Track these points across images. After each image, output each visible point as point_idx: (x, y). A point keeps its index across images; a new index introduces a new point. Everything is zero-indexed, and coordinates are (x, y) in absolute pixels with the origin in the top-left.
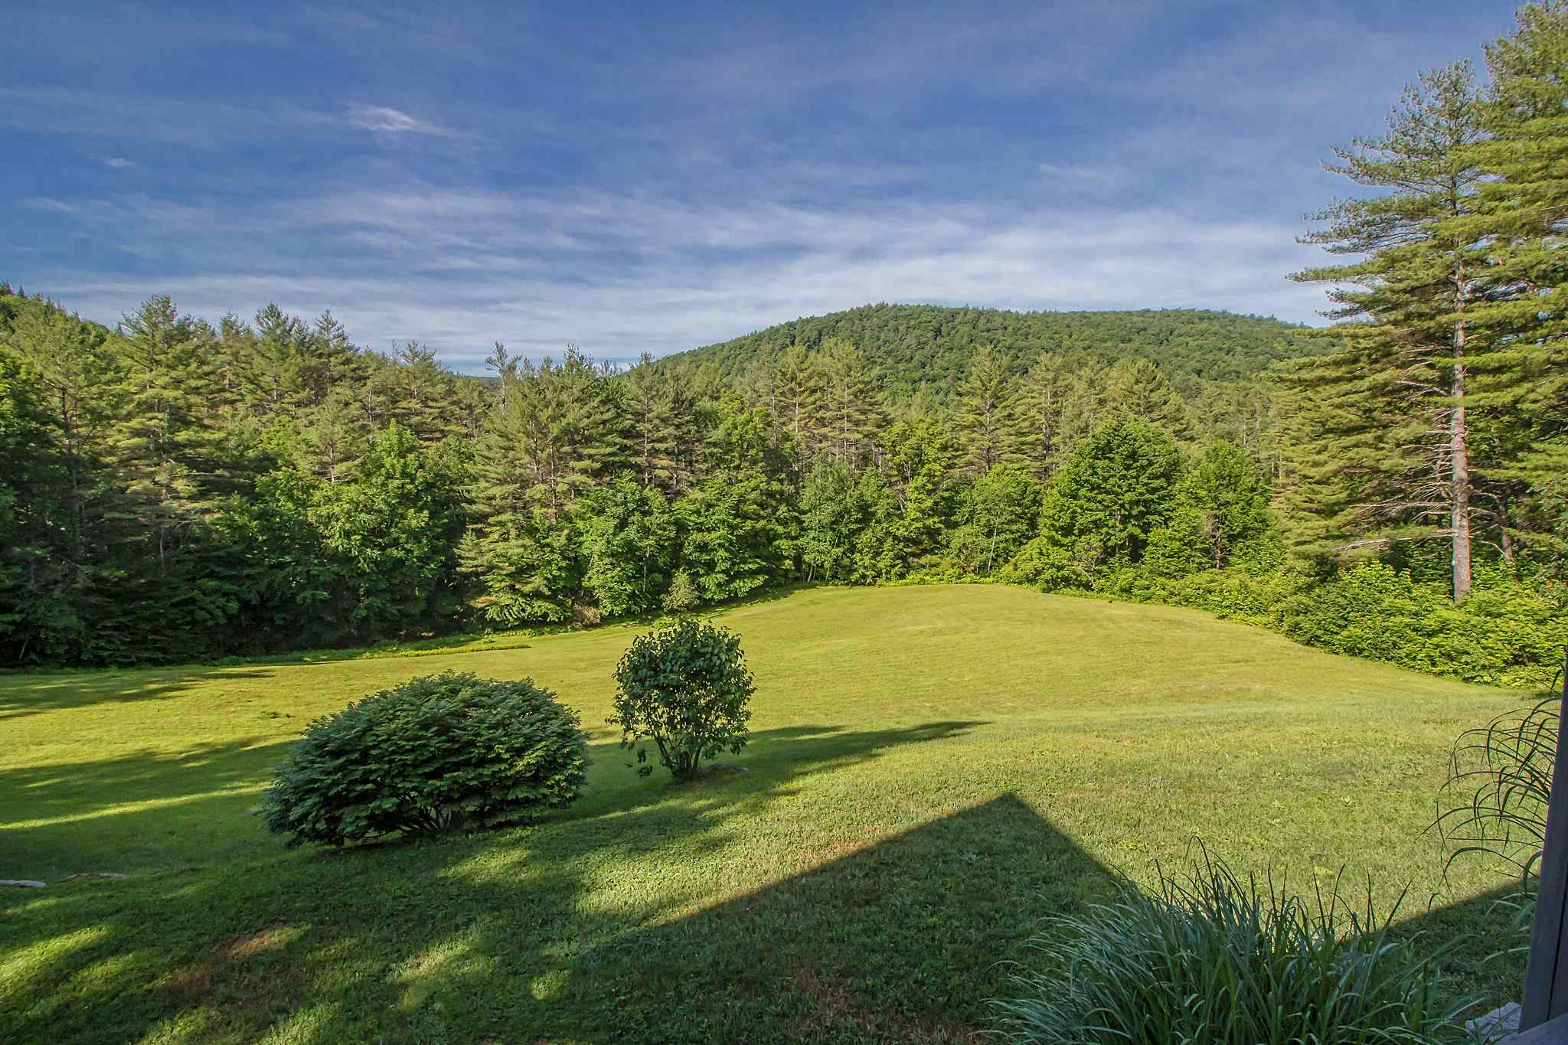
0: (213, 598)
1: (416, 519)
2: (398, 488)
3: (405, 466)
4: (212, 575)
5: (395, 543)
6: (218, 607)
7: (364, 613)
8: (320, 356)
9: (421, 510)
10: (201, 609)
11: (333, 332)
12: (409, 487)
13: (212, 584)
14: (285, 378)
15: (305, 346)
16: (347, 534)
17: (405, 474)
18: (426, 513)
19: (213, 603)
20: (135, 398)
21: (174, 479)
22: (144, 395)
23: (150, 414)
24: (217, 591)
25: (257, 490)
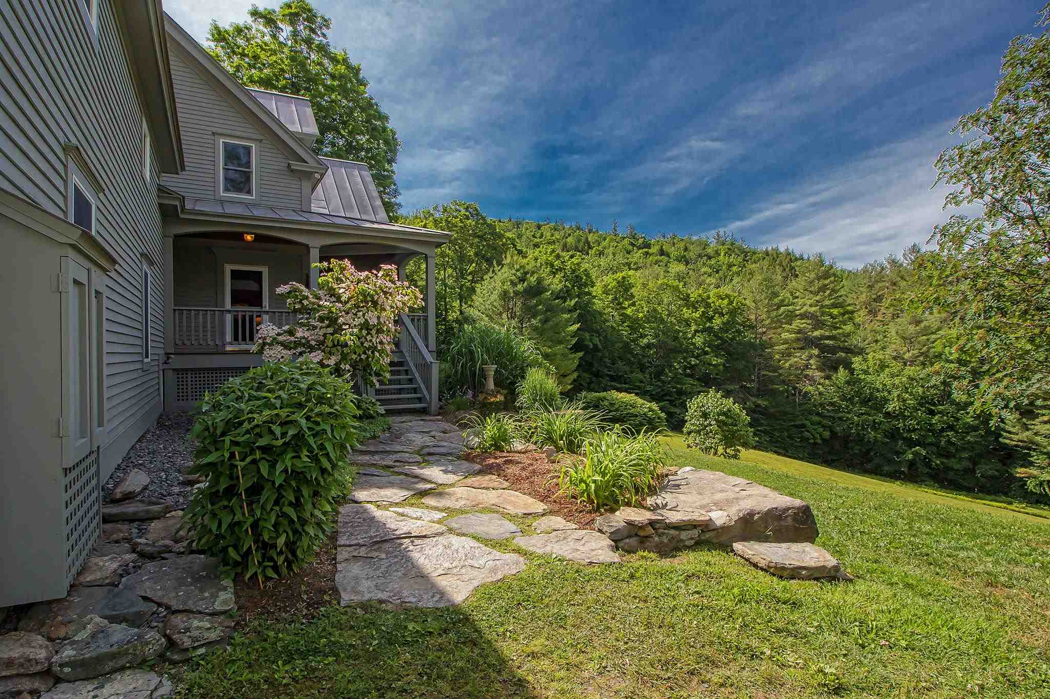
20: (797, 313)
21: (811, 357)
22: (802, 311)
23: (803, 321)
24: (819, 424)
25: (853, 366)
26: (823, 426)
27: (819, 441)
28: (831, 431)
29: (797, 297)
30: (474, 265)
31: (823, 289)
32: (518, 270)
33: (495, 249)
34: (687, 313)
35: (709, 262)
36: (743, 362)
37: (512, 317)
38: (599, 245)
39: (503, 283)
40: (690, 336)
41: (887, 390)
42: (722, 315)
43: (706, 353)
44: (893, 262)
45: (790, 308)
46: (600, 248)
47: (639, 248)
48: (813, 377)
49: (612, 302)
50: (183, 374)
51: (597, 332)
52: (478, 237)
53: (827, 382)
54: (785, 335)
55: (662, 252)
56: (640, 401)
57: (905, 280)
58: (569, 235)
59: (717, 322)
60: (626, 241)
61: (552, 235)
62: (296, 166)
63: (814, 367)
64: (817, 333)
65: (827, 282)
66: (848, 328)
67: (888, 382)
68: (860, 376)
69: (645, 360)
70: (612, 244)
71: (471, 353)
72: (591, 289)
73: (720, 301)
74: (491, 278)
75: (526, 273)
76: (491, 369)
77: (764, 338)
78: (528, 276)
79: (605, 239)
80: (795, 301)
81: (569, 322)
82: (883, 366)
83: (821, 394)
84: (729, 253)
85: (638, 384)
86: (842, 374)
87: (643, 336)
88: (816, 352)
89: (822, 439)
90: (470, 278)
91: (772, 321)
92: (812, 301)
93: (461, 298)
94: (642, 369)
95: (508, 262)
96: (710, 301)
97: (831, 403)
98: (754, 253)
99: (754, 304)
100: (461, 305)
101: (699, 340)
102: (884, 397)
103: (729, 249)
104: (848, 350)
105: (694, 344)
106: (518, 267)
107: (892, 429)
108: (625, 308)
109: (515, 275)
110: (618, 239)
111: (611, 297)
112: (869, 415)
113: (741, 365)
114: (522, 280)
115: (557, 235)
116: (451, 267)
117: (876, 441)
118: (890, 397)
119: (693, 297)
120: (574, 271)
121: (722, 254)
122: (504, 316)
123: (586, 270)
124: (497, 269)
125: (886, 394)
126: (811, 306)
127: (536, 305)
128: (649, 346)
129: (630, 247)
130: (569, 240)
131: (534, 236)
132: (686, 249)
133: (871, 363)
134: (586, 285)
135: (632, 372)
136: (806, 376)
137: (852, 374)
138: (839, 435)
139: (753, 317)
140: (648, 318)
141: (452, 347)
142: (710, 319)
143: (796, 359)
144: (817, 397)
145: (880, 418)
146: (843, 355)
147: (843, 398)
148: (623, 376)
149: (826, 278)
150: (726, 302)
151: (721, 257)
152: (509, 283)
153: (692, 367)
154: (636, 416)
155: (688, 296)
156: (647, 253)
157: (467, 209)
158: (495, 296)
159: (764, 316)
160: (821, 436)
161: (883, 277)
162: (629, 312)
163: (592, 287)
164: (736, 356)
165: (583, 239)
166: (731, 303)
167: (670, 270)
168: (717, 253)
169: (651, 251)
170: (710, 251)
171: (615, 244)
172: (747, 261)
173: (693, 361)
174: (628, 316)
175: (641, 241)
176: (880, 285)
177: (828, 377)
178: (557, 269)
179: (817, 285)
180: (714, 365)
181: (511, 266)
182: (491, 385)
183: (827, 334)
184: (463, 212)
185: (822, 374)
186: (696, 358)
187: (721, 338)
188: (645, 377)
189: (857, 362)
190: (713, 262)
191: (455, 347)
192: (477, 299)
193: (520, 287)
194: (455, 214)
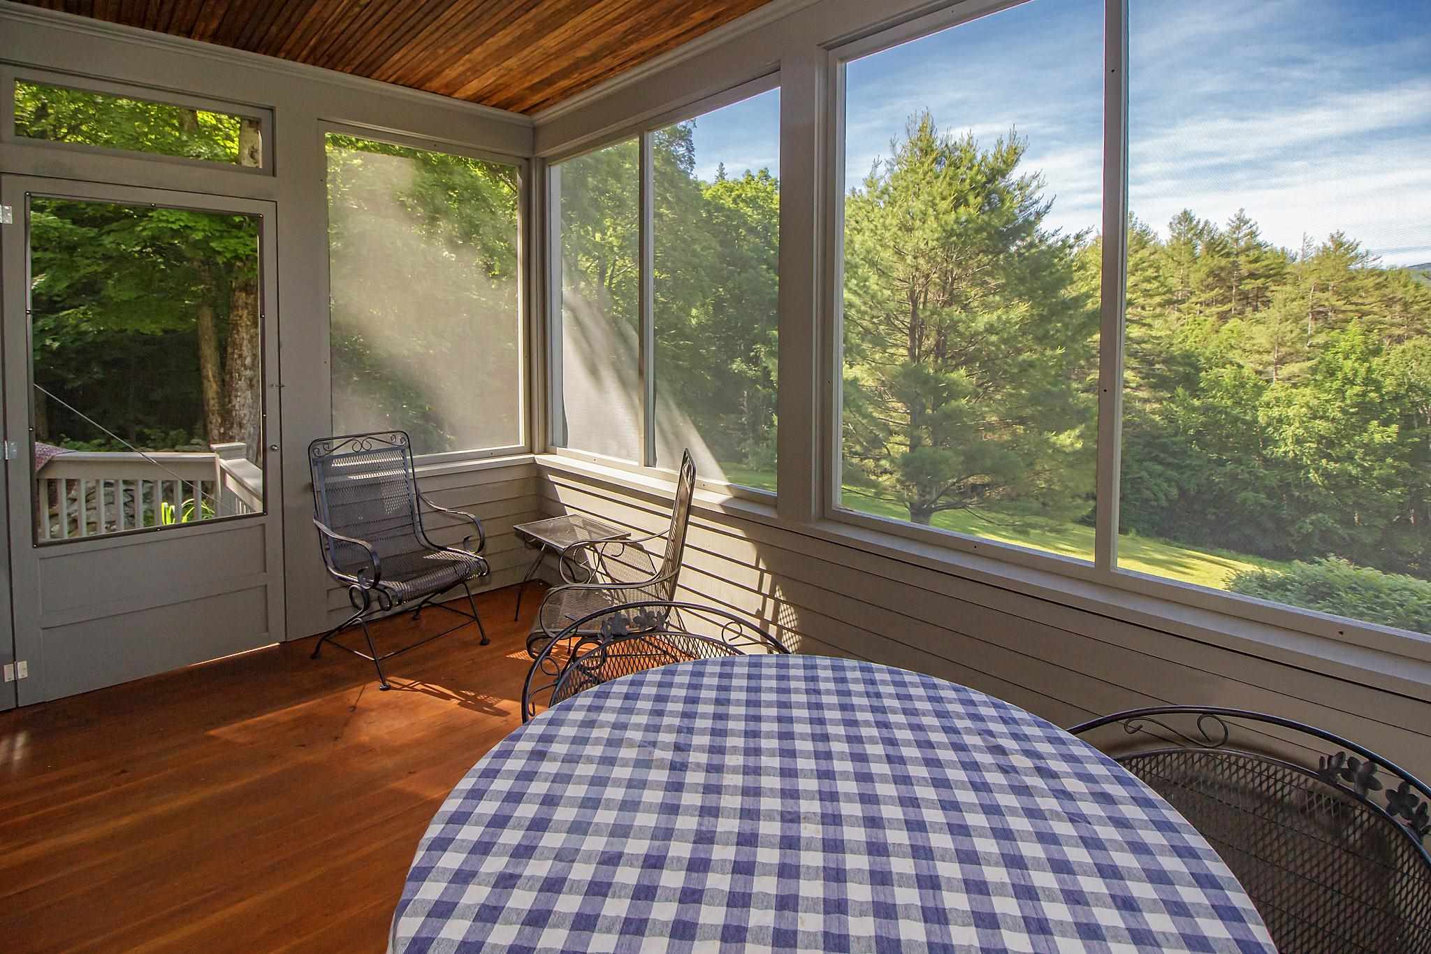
0: (1159, 481)
1: (1381, 434)
2: (1357, 395)
3: (1369, 370)
4: (1156, 459)
5: (1350, 457)
6: (1161, 490)
7: (1310, 528)
8: (1228, 255)
9: (1386, 423)
10: (1147, 489)
11: (1245, 230)
12: (1373, 395)
13: (1159, 468)
14: (1194, 279)
15: (1216, 246)
16: (1299, 441)
17: (1368, 381)
18: (1394, 428)
19: (1158, 485)
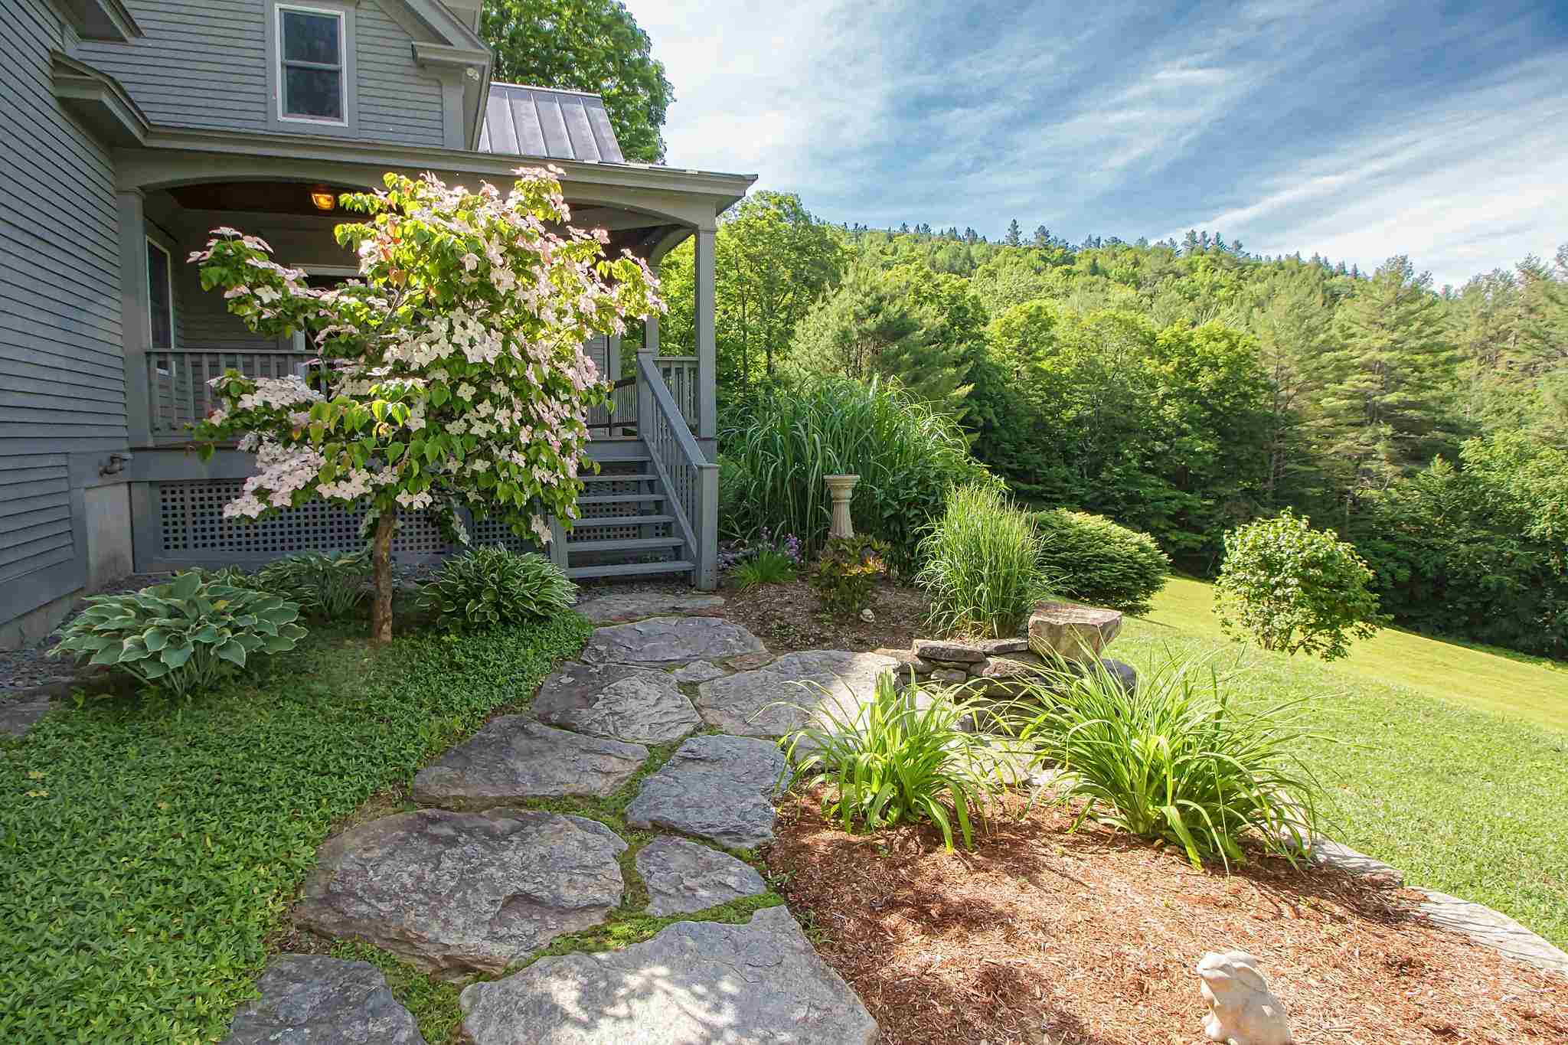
20: (1356, 361)
21: (1376, 439)
22: (1362, 359)
23: (1365, 377)
24: (1390, 555)
25: (1462, 455)
26: (1397, 560)
27: (1389, 586)
28: (1414, 569)
29: (1353, 335)
30: (790, 295)
31: (1403, 320)
32: (866, 295)
33: (825, 268)
34: (1150, 365)
35: (1177, 282)
36: (1250, 448)
37: (854, 375)
38: (988, 262)
39: (842, 318)
40: (1154, 403)
41: (1529, 499)
42: (1215, 367)
43: (1183, 433)
44: (1531, 271)
45: (1340, 354)
46: (990, 267)
47: (1056, 264)
48: (1379, 474)
49: (1018, 349)
50: (173, 492)
51: (991, 399)
52: (798, 249)
53: (1406, 482)
54: (1329, 402)
55: (1094, 270)
56: (1117, 530)
57: (1558, 302)
58: (940, 248)
59: (1206, 379)
60: (1033, 255)
61: (912, 250)
62: (429, 51)
63: (1382, 456)
64: (1391, 398)
65: (1413, 307)
66: (1445, 387)
67: (1534, 485)
68: (1475, 473)
69: (1072, 445)
70: (1009, 259)
71: (796, 444)
72: (982, 329)
73: (1212, 343)
74: (820, 309)
75: (880, 300)
76: (845, 485)
77: (1290, 407)
78: (885, 303)
79: (997, 252)
80: (1349, 341)
81: (953, 383)
82: (1523, 456)
83: (1394, 503)
84: (1213, 266)
85: (1060, 484)
86: (1438, 469)
87: (1066, 405)
88: (1387, 430)
89: (1395, 582)
90: (783, 316)
91: (1310, 377)
92: (1385, 341)
93: (769, 348)
94: (1068, 458)
95: (851, 280)
96: (1193, 344)
97: (1414, 519)
98: (1257, 266)
99: (1274, 349)
100: (769, 357)
101: (1171, 411)
102: (1521, 511)
103: (1214, 261)
104: (1451, 428)
105: (1161, 419)
106: (868, 289)
107: (1534, 568)
108: (1040, 360)
109: (862, 302)
110: (1020, 252)
111: (1016, 341)
112: (1490, 541)
113: (1245, 452)
114: (874, 311)
115: (919, 249)
116: (754, 299)
117: (1501, 586)
118: (1536, 513)
119: (1165, 336)
120: (954, 299)
121: (1201, 268)
122: (842, 373)
123: (975, 297)
124: (830, 293)
125: (1527, 505)
126: (1381, 350)
127: (897, 355)
128: (1078, 422)
129: (1041, 264)
130: (940, 256)
131: (882, 252)
132: (1136, 263)
133: (1500, 450)
134: (974, 322)
135: (1049, 466)
136: (1367, 472)
137: (1458, 469)
138: (1429, 575)
139: (1271, 370)
140: (1078, 376)
141: (750, 430)
142: (1193, 375)
143: (1347, 443)
144: (1387, 509)
145: (1511, 548)
146: (1440, 435)
147: (1438, 510)
148: (1034, 470)
149: (1412, 301)
150: (1224, 345)
151: (1199, 276)
152: (851, 317)
153: (1155, 456)
154: (1113, 560)
155: (1153, 338)
156: (1068, 272)
157: (779, 205)
158: (827, 340)
159: (1294, 369)
160: (1393, 576)
161: (1510, 297)
162: (1046, 365)
163: (985, 325)
164: (1237, 439)
165: (963, 253)
166: (1232, 347)
167: (1110, 297)
168: (1192, 268)
169: (1075, 268)
170: (1179, 265)
171: (1016, 259)
172: (1245, 279)
173: (1159, 447)
174: (1045, 372)
175: (1058, 253)
176: (1504, 312)
177: (1410, 475)
178: (925, 298)
179: (1394, 313)
180: (1199, 453)
181: (855, 288)
182: (844, 525)
183: (1411, 398)
184: (773, 209)
185: (1399, 469)
186: (1164, 440)
187: (1211, 408)
188: (1072, 474)
189: (1469, 448)
190: (1184, 281)
191: (757, 432)
192: (797, 348)
193: (870, 324)
194: (760, 214)
